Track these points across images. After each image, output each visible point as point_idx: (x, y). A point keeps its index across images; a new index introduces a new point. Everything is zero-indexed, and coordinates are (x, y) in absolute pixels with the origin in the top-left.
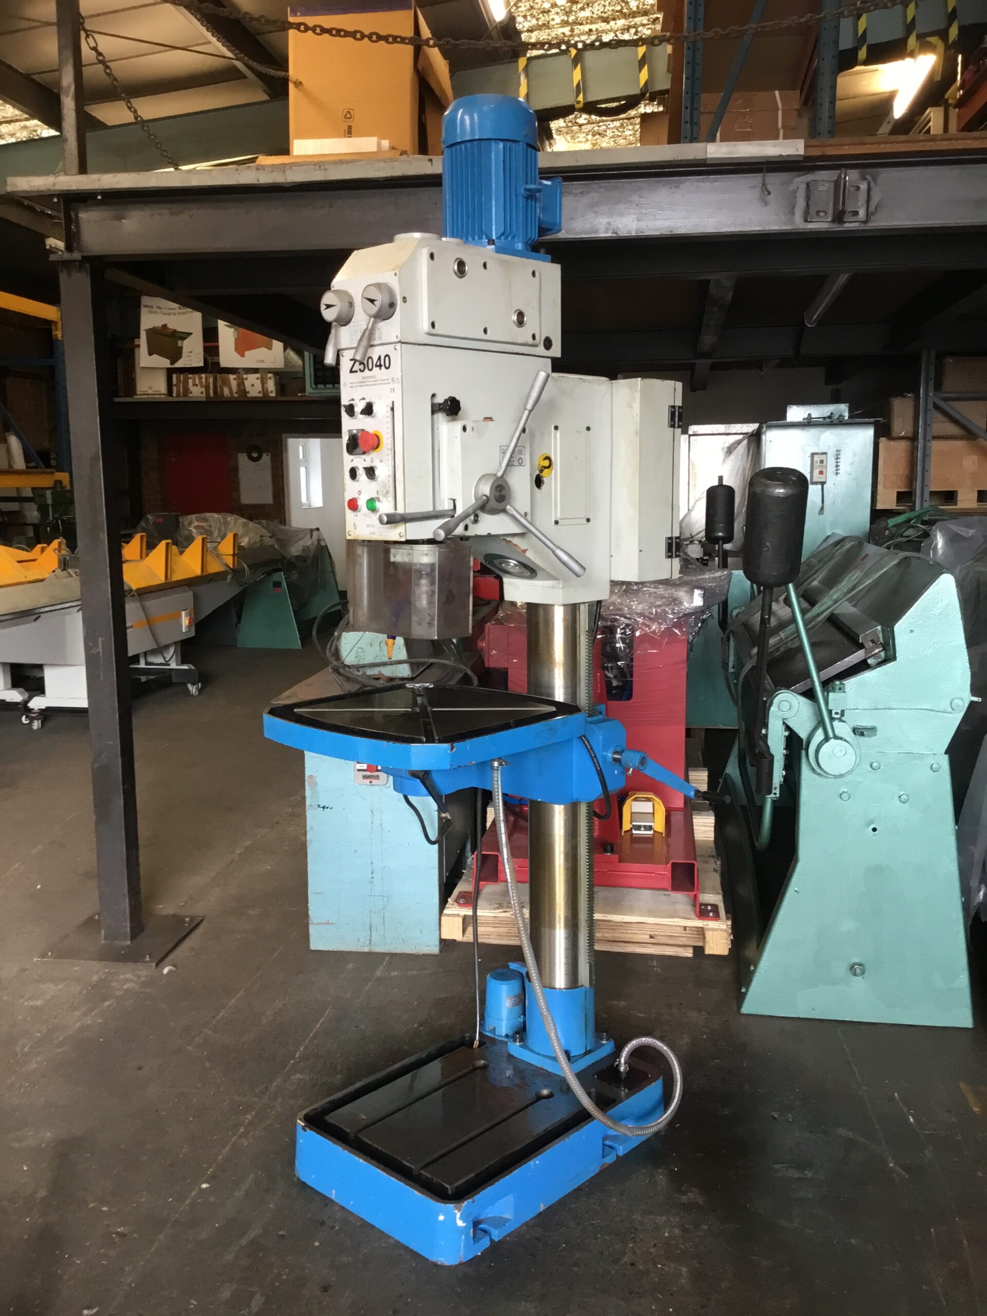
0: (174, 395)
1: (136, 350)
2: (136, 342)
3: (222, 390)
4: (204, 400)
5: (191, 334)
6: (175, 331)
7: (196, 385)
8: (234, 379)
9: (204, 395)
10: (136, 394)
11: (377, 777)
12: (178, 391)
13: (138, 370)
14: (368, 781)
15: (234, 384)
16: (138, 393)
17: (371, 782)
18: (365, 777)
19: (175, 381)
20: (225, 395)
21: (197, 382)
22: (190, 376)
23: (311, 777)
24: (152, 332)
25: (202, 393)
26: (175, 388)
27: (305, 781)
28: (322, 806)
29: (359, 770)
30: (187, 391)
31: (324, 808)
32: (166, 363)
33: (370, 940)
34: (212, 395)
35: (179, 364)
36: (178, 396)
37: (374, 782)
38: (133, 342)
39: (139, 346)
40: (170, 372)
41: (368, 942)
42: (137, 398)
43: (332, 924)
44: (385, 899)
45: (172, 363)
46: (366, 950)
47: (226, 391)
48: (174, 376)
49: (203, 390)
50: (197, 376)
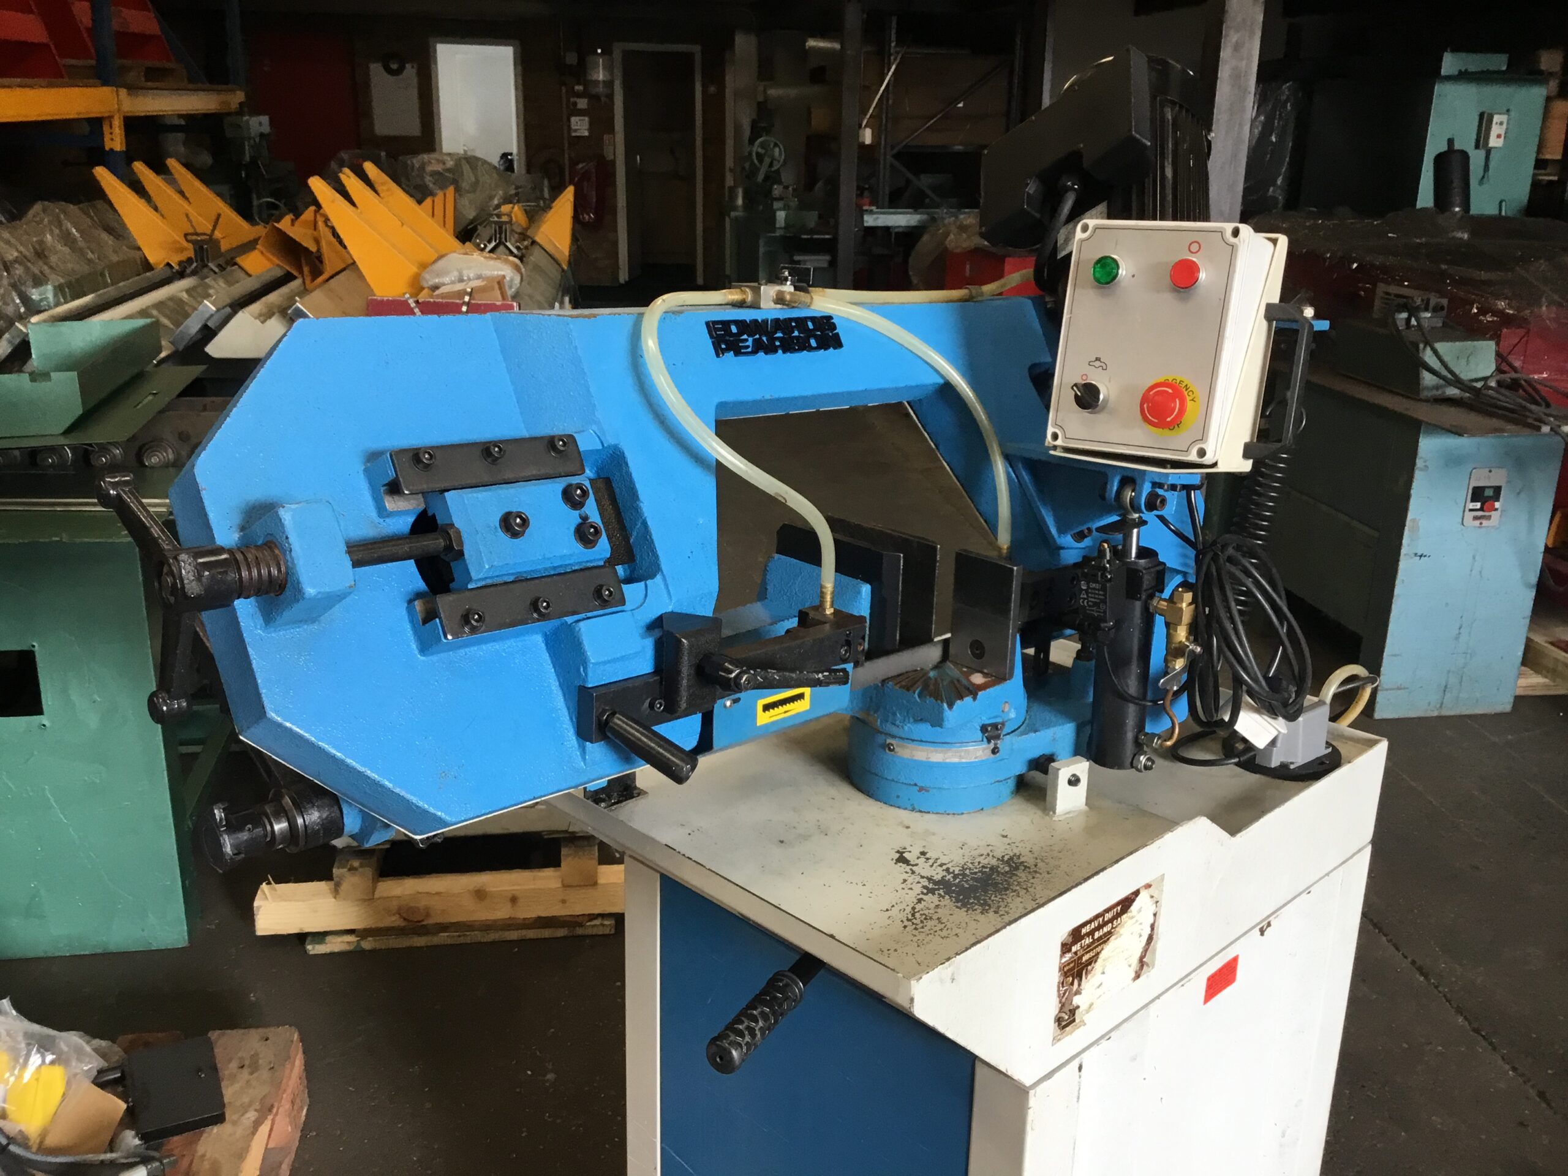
11: (1489, 518)
14: (1477, 523)
17: (1481, 524)
18: (1476, 518)
23: (1414, 520)
27: (1404, 526)
28: (1419, 554)
29: (1471, 510)
31: (1421, 556)
33: (1442, 704)
37: (1485, 523)
41: (1438, 706)
43: (1404, 688)
44: (1468, 656)
46: (1435, 714)
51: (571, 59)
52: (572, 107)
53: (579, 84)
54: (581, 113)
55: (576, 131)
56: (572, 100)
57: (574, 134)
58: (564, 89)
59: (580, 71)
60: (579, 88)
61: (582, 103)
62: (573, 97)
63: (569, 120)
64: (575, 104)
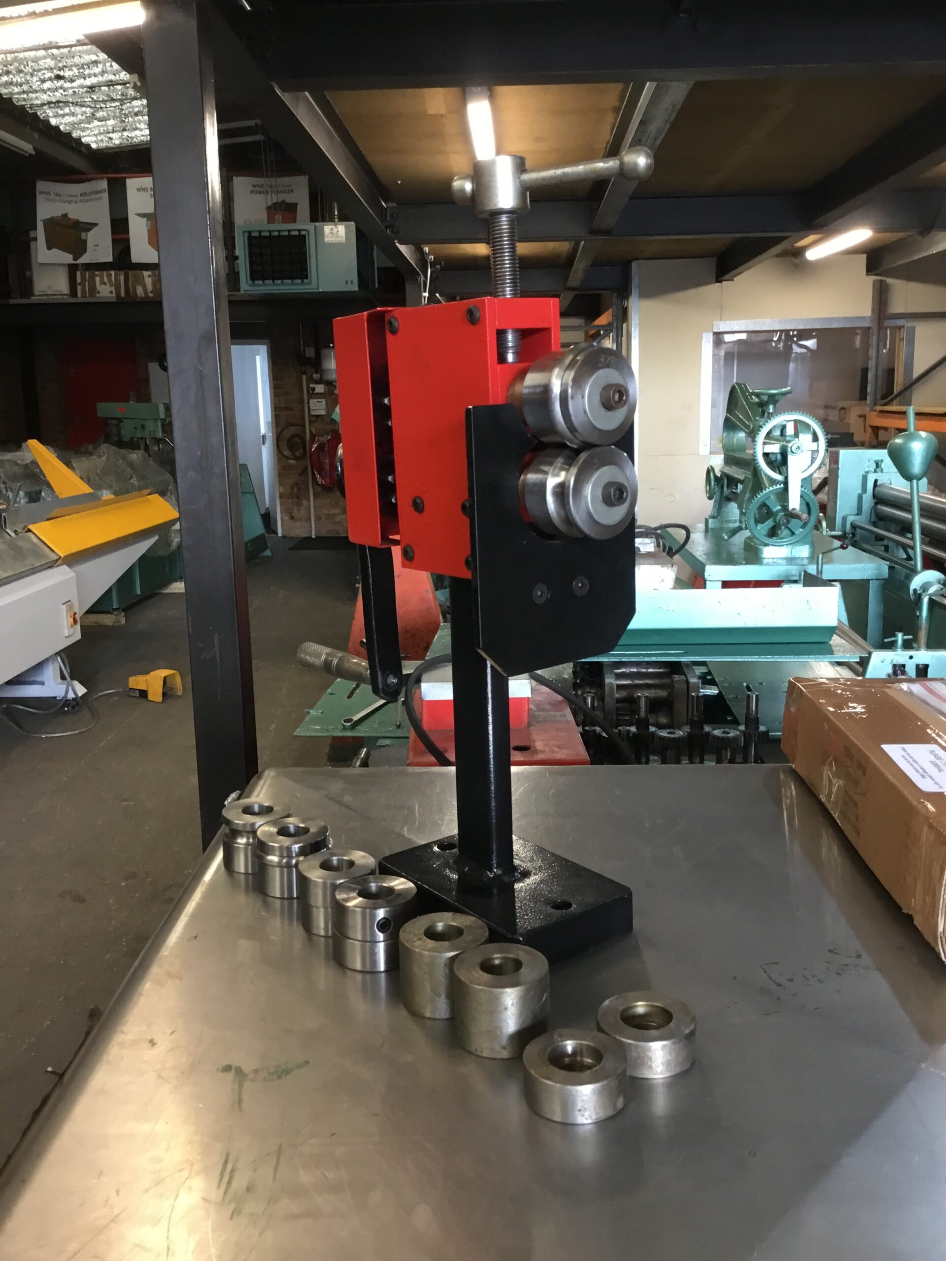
0: (79, 295)
1: (32, 244)
2: (32, 234)
3: (135, 289)
4: (114, 300)
5: (96, 225)
6: (77, 222)
7: (105, 284)
8: (149, 276)
9: (114, 295)
10: (33, 295)
12: (83, 290)
13: (35, 268)
15: (148, 281)
16: (36, 293)
19: (79, 280)
20: (139, 295)
21: (106, 280)
22: (97, 273)
24: (51, 223)
25: (111, 292)
26: (79, 288)
30: (93, 290)
32: (68, 258)
34: (123, 295)
35: (84, 259)
36: (84, 296)
38: (28, 234)
39: (35, 239)
40: (72, 269)
42: (34, 299)
45: (75, 259)
47: (140, 291)
48: (78, 273)
49: (113, 289)
50: (105, 273)
51: (310, 352)
52: (311, 392)
53: (317, 372)
54: (320, 395)
55: (313, 410)
56: (312, 386)
57: (313, 413)
58: (304, 377)
59: (317, 364)
60: (316, 376)
61: (320, 388)
62: (313, 384)
63: (309, 403)
64: (314, 389)
